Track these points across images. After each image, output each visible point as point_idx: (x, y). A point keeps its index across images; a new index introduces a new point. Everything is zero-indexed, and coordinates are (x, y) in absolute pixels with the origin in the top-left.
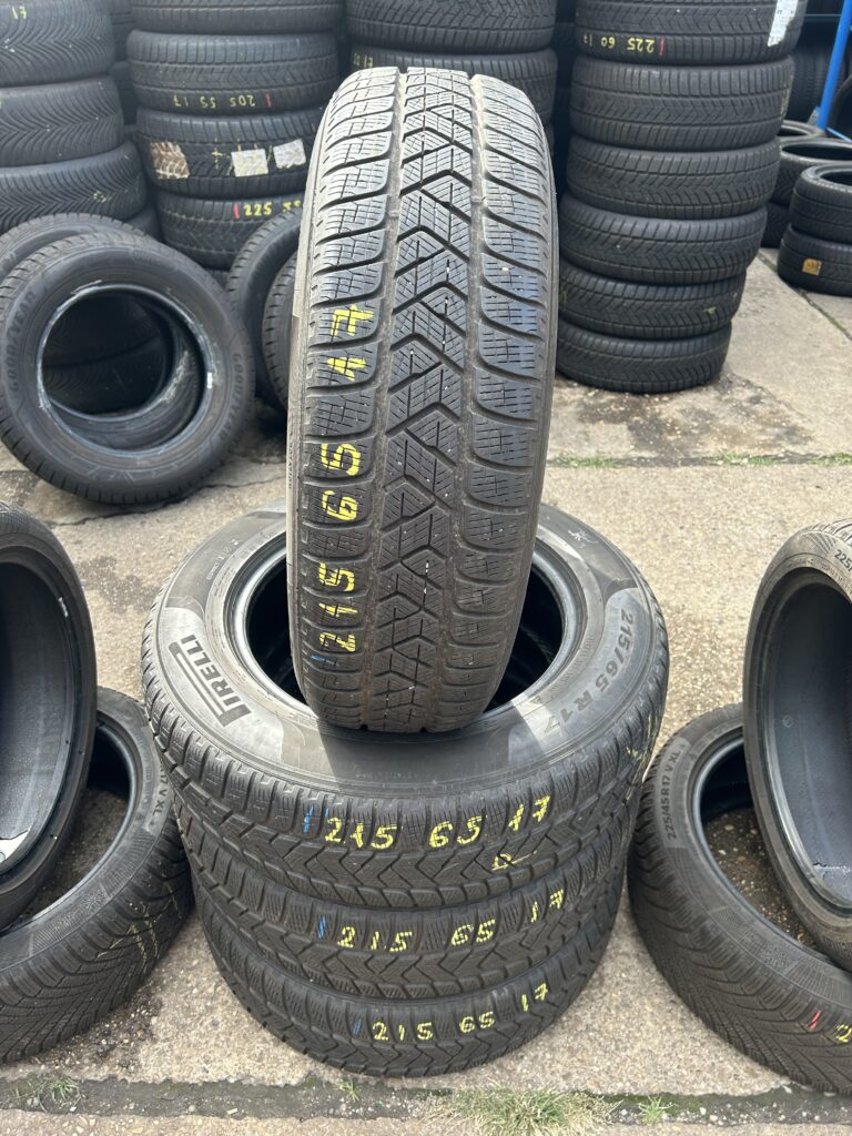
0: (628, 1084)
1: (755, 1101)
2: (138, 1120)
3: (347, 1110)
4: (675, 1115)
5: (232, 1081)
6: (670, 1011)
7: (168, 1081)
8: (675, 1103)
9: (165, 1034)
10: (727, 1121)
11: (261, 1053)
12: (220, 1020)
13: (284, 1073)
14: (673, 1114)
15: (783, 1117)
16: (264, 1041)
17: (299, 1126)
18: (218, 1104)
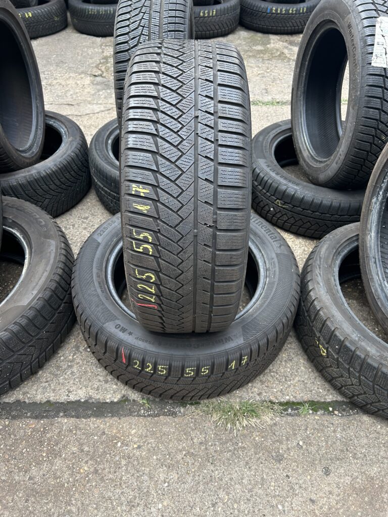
9: (46, 379)
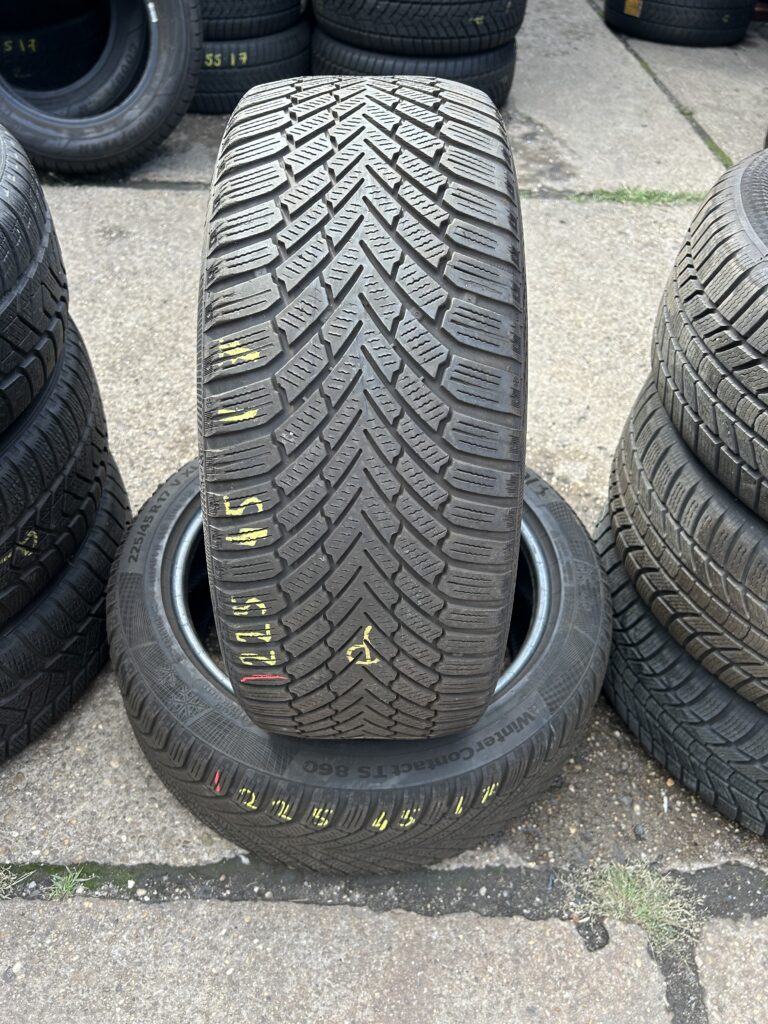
0: (47, 852)
1: (200, 872)
4: (93, 889)
6: (138, 768)
8: (97, 874)
10: (157, 896)
14: (91, 886)
15: (228, 892)
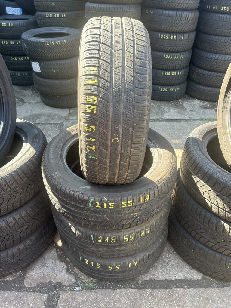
2: (162, 290)
3: (216, 285)
5: (183, 279)
7: (166, 280)
11: (188, 272)
12: (173, 264)
13: (196, 277)
16: (187, 268)
17: (205, 290)
18: (181, 285)
